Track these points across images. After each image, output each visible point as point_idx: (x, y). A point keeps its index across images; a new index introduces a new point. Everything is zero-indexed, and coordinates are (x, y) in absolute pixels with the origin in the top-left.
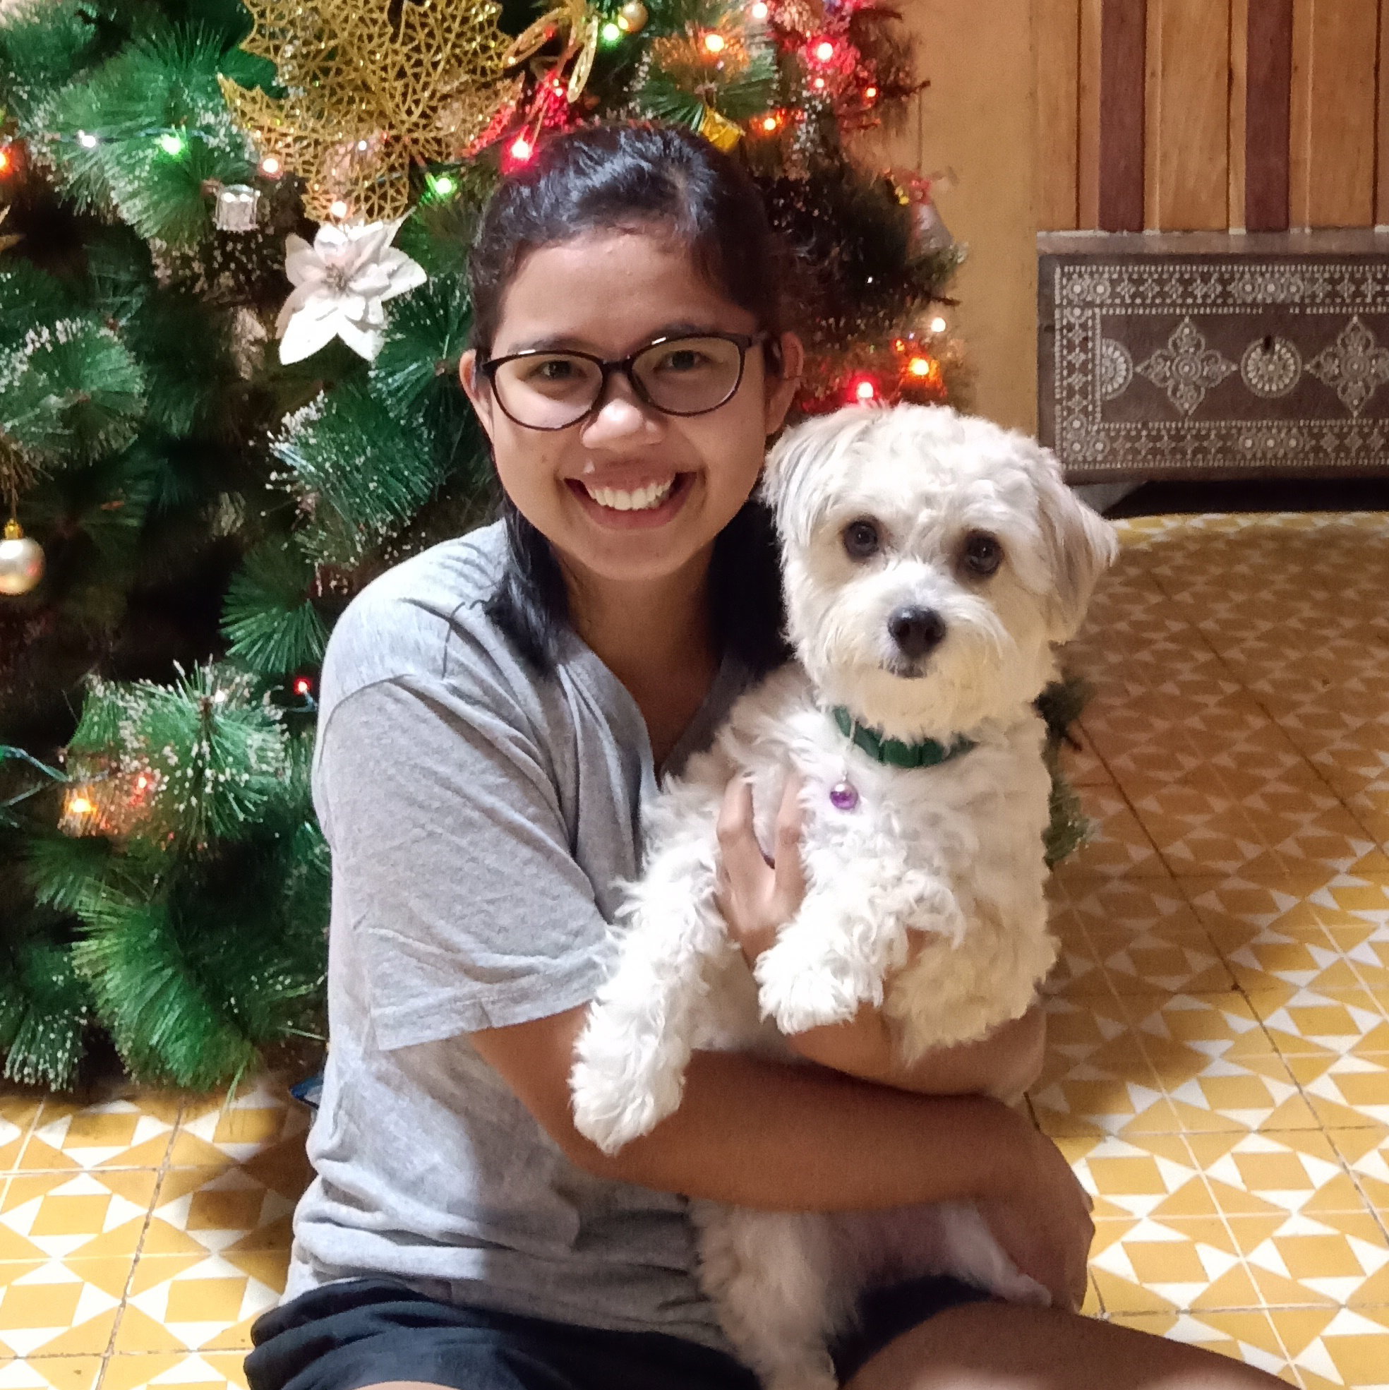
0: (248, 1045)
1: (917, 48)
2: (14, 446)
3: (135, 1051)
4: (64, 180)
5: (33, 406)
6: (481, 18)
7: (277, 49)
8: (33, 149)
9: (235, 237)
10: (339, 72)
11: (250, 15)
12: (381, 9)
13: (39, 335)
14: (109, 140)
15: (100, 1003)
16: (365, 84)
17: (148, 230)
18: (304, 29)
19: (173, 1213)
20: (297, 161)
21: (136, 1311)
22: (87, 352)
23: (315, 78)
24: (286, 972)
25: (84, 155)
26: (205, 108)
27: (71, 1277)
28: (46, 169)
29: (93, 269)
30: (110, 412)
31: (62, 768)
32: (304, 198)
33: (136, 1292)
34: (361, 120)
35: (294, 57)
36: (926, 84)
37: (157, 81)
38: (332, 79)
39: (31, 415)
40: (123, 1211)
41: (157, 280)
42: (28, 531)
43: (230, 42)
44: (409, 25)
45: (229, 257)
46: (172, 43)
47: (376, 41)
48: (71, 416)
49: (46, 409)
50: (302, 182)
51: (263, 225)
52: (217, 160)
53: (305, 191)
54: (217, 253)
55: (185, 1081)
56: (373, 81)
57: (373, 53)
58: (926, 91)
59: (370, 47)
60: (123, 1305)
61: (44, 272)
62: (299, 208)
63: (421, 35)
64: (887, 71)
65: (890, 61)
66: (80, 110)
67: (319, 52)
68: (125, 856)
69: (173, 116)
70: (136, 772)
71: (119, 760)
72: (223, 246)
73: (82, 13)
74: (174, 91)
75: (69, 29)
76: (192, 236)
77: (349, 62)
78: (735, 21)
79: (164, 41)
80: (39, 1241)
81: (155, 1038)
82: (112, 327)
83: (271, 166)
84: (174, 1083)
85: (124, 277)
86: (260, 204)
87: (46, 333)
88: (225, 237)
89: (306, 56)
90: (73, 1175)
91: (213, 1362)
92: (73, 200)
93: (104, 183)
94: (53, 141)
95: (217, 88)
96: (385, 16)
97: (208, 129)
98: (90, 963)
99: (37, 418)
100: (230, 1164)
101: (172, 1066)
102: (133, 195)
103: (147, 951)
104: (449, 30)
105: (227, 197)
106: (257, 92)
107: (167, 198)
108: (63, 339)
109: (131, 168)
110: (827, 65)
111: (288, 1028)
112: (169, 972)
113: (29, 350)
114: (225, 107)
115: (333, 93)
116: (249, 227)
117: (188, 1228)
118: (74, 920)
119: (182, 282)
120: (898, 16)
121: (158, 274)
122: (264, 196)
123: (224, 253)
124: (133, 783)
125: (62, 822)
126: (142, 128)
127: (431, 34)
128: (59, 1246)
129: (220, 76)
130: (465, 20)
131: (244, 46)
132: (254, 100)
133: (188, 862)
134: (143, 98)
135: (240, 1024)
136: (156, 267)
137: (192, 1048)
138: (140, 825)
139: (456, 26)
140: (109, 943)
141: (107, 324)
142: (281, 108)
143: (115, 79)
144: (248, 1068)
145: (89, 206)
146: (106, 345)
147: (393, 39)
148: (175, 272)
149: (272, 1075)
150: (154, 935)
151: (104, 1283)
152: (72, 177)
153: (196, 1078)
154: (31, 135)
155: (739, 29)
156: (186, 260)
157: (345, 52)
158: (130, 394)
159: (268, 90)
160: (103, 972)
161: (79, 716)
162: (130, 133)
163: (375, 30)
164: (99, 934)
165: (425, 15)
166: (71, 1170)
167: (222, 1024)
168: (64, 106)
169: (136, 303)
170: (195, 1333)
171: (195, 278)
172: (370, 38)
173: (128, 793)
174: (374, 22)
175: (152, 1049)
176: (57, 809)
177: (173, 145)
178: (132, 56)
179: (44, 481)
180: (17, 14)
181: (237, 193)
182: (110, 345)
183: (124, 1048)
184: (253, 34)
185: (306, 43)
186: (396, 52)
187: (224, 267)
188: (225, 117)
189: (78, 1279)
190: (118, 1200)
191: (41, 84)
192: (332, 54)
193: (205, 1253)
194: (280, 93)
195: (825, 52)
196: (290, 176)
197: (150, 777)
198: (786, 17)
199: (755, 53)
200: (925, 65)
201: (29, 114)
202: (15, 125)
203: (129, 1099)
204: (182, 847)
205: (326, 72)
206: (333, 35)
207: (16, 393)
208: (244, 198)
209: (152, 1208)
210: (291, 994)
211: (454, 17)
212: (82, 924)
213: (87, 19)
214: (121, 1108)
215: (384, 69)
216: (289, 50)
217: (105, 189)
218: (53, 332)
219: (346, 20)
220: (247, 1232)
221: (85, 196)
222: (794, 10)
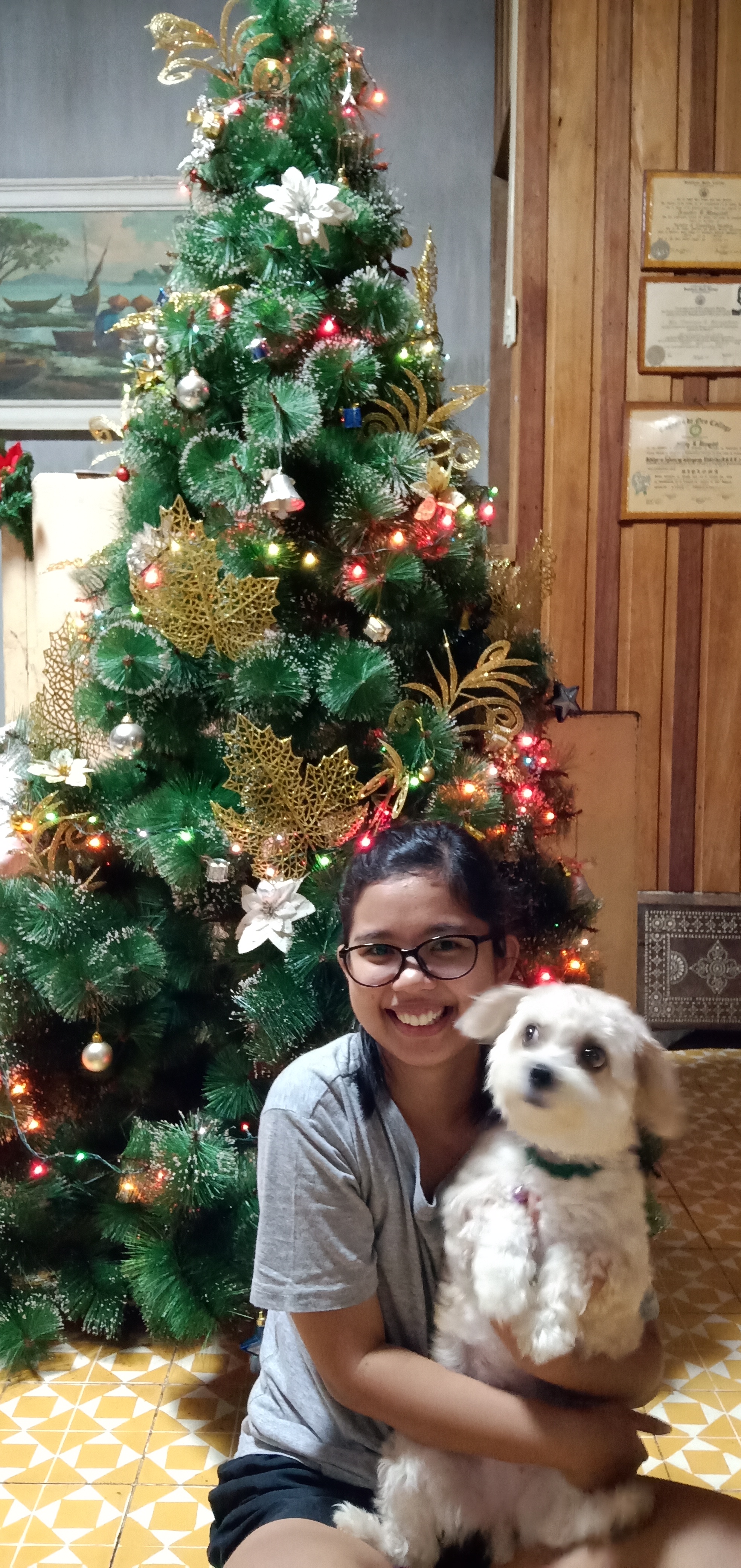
0: (213, 1320)
1: (576, 793)
2: (99, 993)
3: (153, 1320)
4: (127, 854)
5: (109, 971)
6: (347, 773)
7: (241, 787)
8: (113, 837)
9: (216, 885)
10: (273, 800)
11: (227, 768)
12: (296, 768)
13: (113, 934)
14: (154, 834)
15: (135, 1293)
16: (286, 806)
17: (171, 881)
18: (255, 777)
19: (169, 1409)
20: (249, 847)
21: (150, 1461)
22: (137, 944)
23: (260, 803)
24: (233, 1281)
25: (139, 841)
26: (203, 818)
27: (115, 1441)
28: (120, 848)
29: (141, 900)
30: (148, 977)
31: (119, 1165)
32: (252, 866)
33: (151, 1451)
34: (283, 825)
35: (249, 792)
36: (580, 812)
37: (179, 803)
38: (269, 804)
39: (108, 976)
40: (143, 1407)
41: (174, 907)
42: (104, 1039)
43: (215, 784)
44: (310, 776)
45: (212, 896)
46: (187, 784)
47: (292, 784)
48: (127, 978)
49: (116, 974)
50: (252, 857)
51: (230, 879)
52: (208, 845)
53: (253, 862)
54: (206, 894)
55: (178, 1338)
56: (290, 805)
57: (291, 791)
58: (580, 817)
59: (289, 787)
60: (143, 1458)
61: (116, 901)
62: (250, 871)
63: (316, 782)
64: (559, 804)
65: (561, 799)
66: (138, 816)
67: (263, 789)
68: (150, 1214)
69: (187, 821)
70: (158, 1170)
71: (149, 1163)
72: (209, 890)
73: (139, 766)
74: (187, 808)
75: (132, 776)
76: (194, 884)
77: (278, 795)
78: (481, 777)
79: (183, 783)
80: (100, 1421)
81: (164, 1315)
82: (150, 931)
83: (236, 848)
84: (173, 1339)
85: (156, 905)
86: (230, 869)
87: (117, 933)
88: (211, 885)
89: (256, 791)
90: (118, 1385)
91: (189, 1491)
92: (133, 864)
93: (150, 855)
94: (123, 833)
95: (209, 807)
96: (297, 771)
97: (204, 828)
98: (131, 1272)
99: (111, 978)
100: (200, 1384)
101: (174, 1329)
102: (164, 863)
103: (161, 1266)
104: (330, 779)
105: (213, 865)
106: (231, 810)
107: (181, 865)
108: (125, 937)
109: (163, 848)
110: (529, 801)
111: (234, 1312)
112: (172, 1278)
113: (108, 942)
114: (213, 817)
115: (269, 811)
116: (224, 881)
117: (178, 1418)
118: (122, 1247)
119: (188, 908)
120: (566, 775)
121: (175, 903)
122: (232, 864)
123: (210, 894)
124: (156, 1175)
125: (118, 1195)
126: (170, 827)
127: (321, 782)
128: (110, 1423)
129: (211, 801)
130: (339, 774)
131: (224, 786)
132: (229, 815)
133: (184, 1219)
134: (171, 812)
135: (209, 1308)
136: (174, 900)
137: (184, 1320)
138: (160, 1198)
139: (334, 777)
140: (142, 1261)
141: (147, 930)
142: (242, 818)
143: (156, 801)
144: (212, 1333)
145: (141, 867)
146: (147, 940)
147: (301, 783)
148: (184, 903)
149: (223, 1337)
150: (165, 1257)
151: (132, 1446)
152: (132, 852)
153: (185, 1337)
154: (112, 830)
155: (483, 782)
156: (190, 897)
157: (276, 790)
158: (159, 967)
159: (235, 808)
160: (136, 1277)
161: (129, 1138)
162: (164, 830)
163: (292, 779)
164: (136, 1256)
165: (318, 771)
166: (117, 1383)
167: (199, 1308)
168: (129, 814)
169: (162, 918)
170: (181, 1475)
171: (195, 906)
172: (289, 782)
173: (153, 1181)
174: (292, 774)
175: (162, 1318)
176: (117, 1189)
177: (186, 836)
178: (165, 789)
179: (113, 1012)
180: (105, 766)
181: (218, 863)
182: (149, 940)
183: (146, 1318)
184: (229, 780)
185: (257, 785)
186: (302, 791)
187: (210, 901)
188: (213, 823)
189: (119, 1442)
190: (140, 1400)
191: (117, 803)
192: (269, 791)
193: (187, 1432)
194: (241, 811)
195: (527, 793)
196: (246, 854)
197: (165, 1173)
198: (508, 775)
199: (492, 794)
200: (579, 802)
201: (111, 819)
202: (103, 824)
203: (148, 1345)
204: (181, 1210)
205: (266, 800)
206: (270, 781)
207: (101, 965)
208: (222, 865)
209: (158, 1406)
210: (235, 1293)
211: (333, 772)
212: (127, 1250)
213: (142, 770)
214: (143, 1350)
215: (296, 799)
216: (247, 789)
217: (150, 859)
218: (120, 933)
219: (277, 774)
220: (209, 1421)
221: (139, 862)
222: (511, 771)
